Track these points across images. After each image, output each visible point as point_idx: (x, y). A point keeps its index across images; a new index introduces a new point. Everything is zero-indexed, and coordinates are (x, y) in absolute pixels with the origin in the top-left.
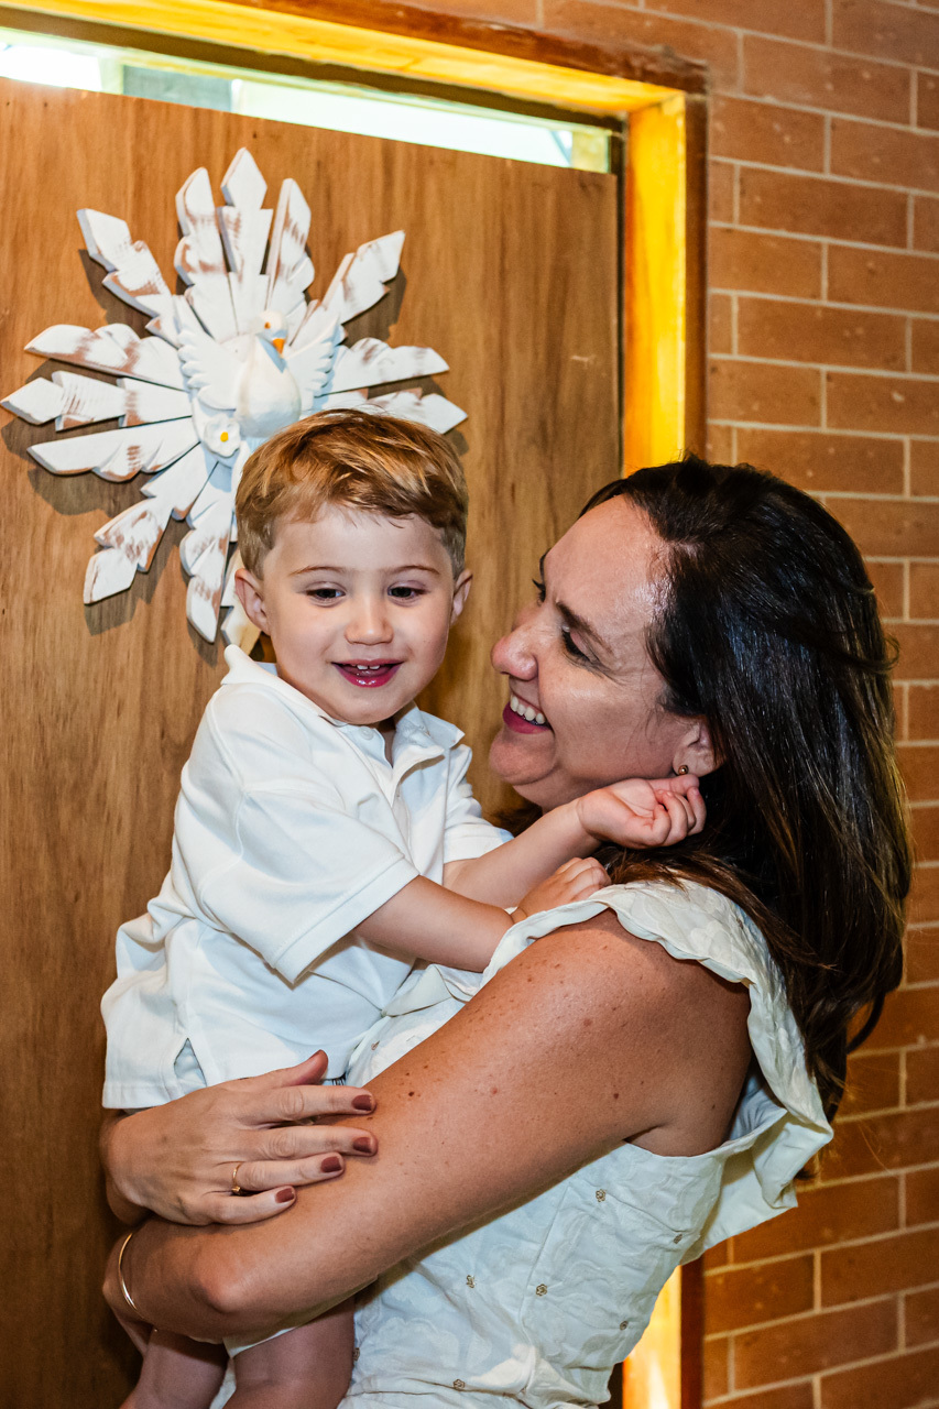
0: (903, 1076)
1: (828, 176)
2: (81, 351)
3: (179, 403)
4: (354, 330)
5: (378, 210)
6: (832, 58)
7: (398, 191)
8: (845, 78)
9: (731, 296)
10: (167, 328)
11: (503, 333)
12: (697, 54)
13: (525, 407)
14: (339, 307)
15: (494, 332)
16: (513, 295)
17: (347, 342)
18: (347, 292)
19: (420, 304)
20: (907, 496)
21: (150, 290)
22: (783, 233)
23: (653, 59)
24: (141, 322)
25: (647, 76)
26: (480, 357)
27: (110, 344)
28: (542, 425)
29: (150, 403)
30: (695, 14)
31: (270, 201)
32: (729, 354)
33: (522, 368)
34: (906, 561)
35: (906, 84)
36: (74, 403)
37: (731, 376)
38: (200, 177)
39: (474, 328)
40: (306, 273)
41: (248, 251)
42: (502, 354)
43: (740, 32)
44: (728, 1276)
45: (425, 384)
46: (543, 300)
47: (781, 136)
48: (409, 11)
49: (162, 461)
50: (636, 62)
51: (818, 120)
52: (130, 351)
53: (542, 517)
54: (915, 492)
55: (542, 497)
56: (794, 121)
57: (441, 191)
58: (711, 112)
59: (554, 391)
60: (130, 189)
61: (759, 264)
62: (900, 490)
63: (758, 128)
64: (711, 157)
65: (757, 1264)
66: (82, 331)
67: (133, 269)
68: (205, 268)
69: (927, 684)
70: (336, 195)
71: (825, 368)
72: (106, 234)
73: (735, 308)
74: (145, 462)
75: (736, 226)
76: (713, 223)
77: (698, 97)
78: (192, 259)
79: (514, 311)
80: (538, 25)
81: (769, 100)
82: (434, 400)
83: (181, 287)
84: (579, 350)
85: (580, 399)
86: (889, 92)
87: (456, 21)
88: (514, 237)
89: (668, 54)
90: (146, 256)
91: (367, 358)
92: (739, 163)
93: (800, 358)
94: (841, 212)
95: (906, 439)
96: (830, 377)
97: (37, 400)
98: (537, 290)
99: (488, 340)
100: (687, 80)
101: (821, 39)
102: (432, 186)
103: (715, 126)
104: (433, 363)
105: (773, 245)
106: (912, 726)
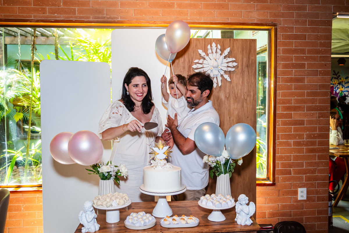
0: (305, 136)
1: (294, 33)
2: (198, 62)
3: (208, 66)
4: (225, 57)
5: (229, 45)
6: (294, 20)
7: (231, 44)
8: (297, 22)
9: (280, 48)
10: (206, 59)
11: (243, 56)
12: (276, 22)
13: (245, 63)
14: (223, 55)
15: (242, 56)
16: (244, 52)
17: (225, 58)
18: (224, 54)
19: (233, 55)
20: (306, 69)
21: (205, 56)
22: (288, 40)
23: (270, 24)
24: (204, 59)
25: (269, 26)
26: (240, 59)
27: (201, 61)
28: (247, 65)
29: (205, 66)
30: (276, 18)
31: (216, 46)
32: (280, 54)
33: (245, 60)
34: (306, 77)
35: (306, 21)
36: (198, 66)
37: (280, 57)
38: (209, 45)
39: (240, 56)
40: (220, 52)
41: (214, 51)
42: (243, 58)
43: (282, 19)
44: (279, 156)
45: (233, 61)
46: (248, 52)
47: (288, 30)
48: (240, 23)
49: (206, 71)
50: (268, 24)
51: (293, 27)
52: (203, 61)
53: (247, 74)
54: (307, 69)
55: (247, 72)
56: (289, 28)
57: (236, 43)
58: (278, 28)
59: (249, 61)
60: (204, 46)
61: (284, 44)
62: (305, 69)
63: (284, 29)
64: (278, 33)
65: (283, 155)
66: (198, 60)
67: (203, 54)
68: (210, 53)
69: (309, 91)
70: (224, 45)
71: (294, 55)
72: (200, 51)
73: (281, 49)
74: (205, 71)
75: (281, 40)
76: (278, 40)
77: (276, 27)
78: (208, 53)
79: (244, 54)
80: (255, 22)
81: (286, 26)
82: (234, 63)
83: (208, 55)
84: (252, 57)
85: (252, 62)
86: (304, 23)
87: (245, 23)
88: (244, 47)
89: (272, 22)
90: (204, 53)
91: (227, 60)
92: (282, 33)
93: (290, 54)
94: (296, 37)
95: (306, 63)
96: (294, 56)
97: (194, 66)
98: (247, 52)
99: (241, 57)
100: (275, 25)
101: (294, 18)
102: (235, 43)
103: (278, 30)
104: (234, 59)
105: (286, 42)
106: (306, 96)
